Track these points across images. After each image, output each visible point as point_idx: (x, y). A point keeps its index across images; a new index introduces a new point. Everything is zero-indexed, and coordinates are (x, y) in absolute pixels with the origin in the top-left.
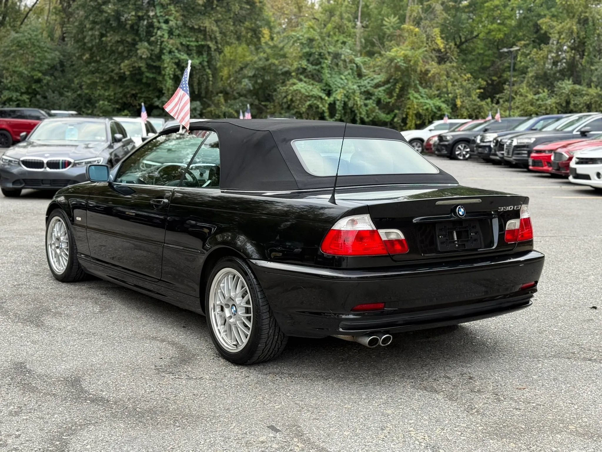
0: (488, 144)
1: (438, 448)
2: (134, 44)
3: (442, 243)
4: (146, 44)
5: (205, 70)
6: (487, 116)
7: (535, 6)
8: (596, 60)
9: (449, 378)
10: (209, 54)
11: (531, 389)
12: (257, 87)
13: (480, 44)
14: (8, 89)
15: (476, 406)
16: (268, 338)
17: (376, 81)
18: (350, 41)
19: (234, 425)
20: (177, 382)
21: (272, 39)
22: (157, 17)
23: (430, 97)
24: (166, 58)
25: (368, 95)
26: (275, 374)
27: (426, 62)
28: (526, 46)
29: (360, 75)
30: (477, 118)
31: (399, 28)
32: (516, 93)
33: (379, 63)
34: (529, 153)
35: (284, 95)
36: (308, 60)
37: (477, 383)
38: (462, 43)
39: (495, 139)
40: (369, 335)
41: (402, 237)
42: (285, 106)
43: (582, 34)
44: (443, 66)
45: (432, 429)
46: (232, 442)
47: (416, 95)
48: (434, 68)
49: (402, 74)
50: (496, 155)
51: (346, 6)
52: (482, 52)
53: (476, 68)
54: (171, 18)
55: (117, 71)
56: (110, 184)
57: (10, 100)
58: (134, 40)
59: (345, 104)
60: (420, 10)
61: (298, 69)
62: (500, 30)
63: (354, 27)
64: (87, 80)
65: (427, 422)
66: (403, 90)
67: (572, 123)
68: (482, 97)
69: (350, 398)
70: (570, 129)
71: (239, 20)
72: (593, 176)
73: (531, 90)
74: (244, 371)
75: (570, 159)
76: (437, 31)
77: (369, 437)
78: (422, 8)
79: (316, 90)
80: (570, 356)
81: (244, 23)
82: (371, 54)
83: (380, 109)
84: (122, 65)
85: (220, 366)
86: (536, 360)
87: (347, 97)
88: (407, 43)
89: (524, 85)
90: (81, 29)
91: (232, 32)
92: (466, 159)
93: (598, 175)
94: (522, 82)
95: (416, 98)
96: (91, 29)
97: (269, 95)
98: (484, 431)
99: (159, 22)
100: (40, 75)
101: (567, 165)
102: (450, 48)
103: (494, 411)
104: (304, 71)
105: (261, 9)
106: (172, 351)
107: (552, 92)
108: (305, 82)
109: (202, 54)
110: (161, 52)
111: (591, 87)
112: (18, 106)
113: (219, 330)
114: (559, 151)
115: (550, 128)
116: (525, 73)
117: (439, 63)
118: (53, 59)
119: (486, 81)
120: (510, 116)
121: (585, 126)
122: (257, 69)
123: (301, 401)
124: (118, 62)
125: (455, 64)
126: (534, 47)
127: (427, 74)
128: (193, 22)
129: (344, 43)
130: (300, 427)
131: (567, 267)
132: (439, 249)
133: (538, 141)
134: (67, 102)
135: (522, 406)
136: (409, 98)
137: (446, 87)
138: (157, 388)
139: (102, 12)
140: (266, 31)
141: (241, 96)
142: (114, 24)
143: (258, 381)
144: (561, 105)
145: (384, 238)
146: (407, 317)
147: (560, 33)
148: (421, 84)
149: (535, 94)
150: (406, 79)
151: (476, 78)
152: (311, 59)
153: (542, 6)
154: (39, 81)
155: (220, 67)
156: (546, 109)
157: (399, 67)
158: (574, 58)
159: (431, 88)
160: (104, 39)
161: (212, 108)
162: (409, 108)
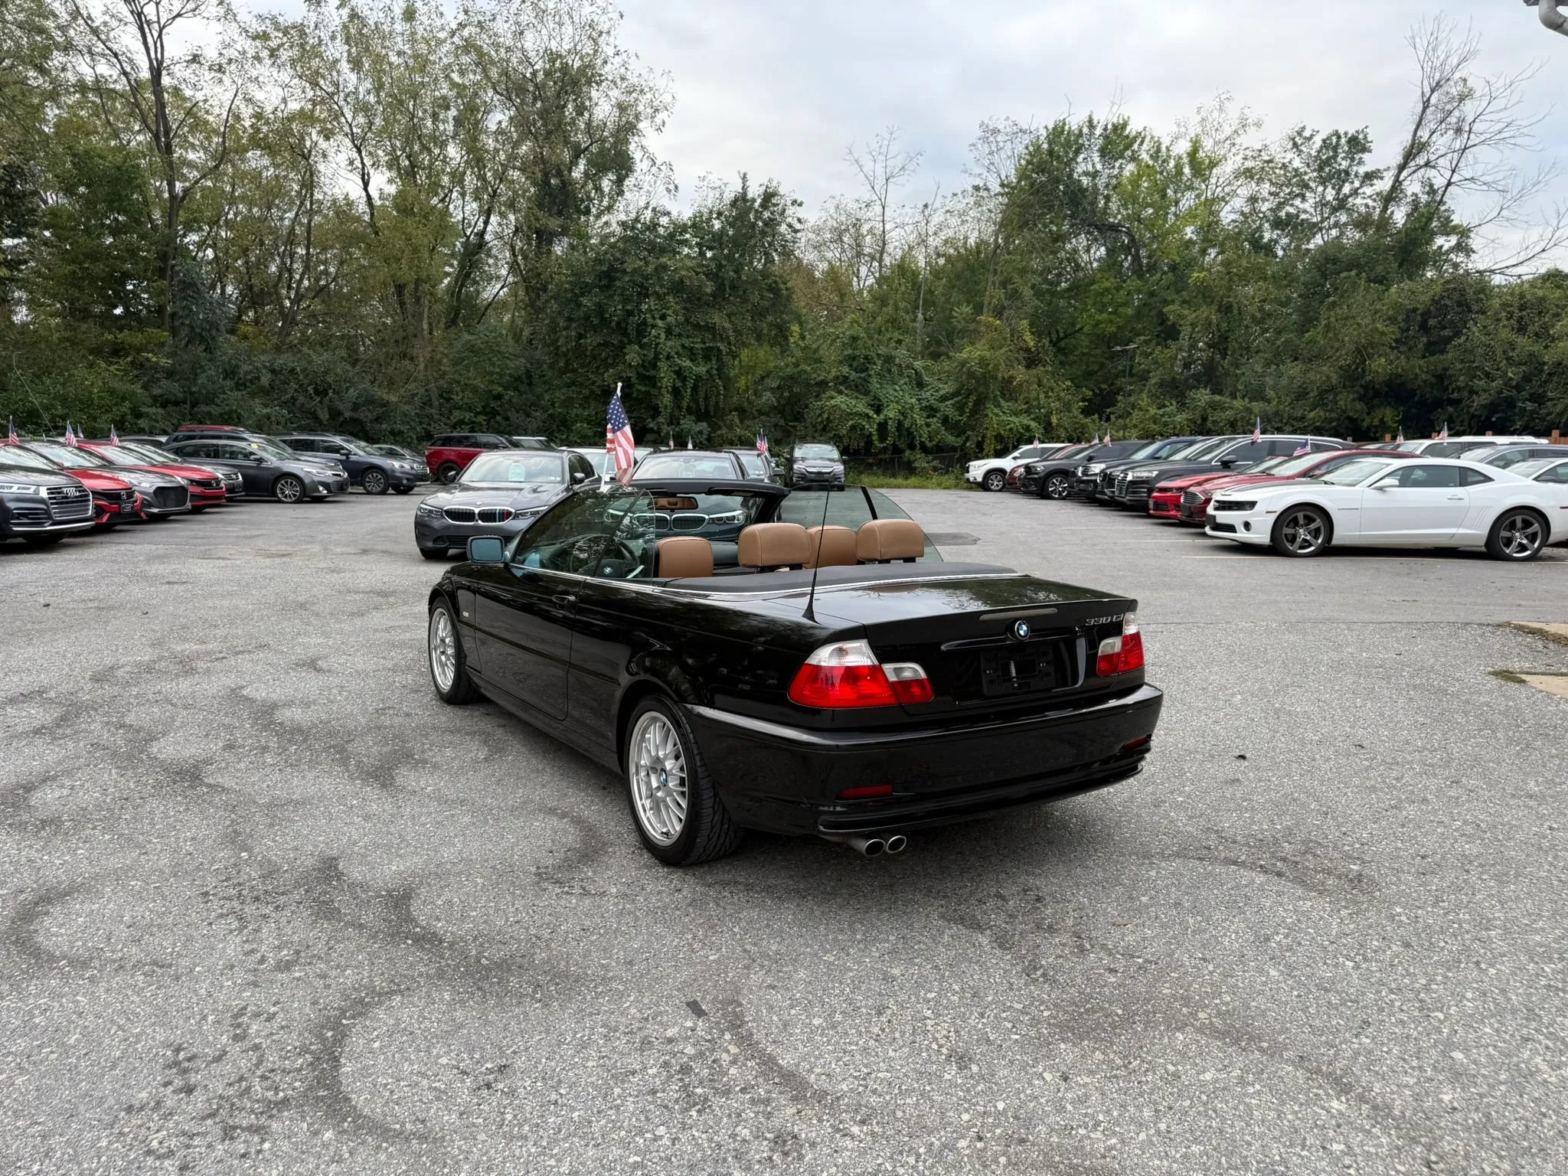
0: (1093, 478)
1: (970, 1059)
2: (622, 347)
3: (991, 682)
4: (637, 347)
5: (714, 380)
6: (1094, 438)
7: (1159, 288)
8: (1243, 360)
9: (1003, 898)
10: (719, 359)
11: (1136, 925)
12: (782, 402)
13: (1085, 341)
14: (460, 408)
15: (1043, 963)
16: (712, 828)
17: (942, 393)
18: (907, 339)
19: (632, 998)
20: (563, 902)
21: (803, 338)
22: (651, 310)
23: (1016, 414)
24: (663, 365)
25: (931, 411)
26: (725, 884)
27: (1010, 365)
28: (1146, 342)
29: (921, 385)
30: (1079, 441)
31: (974, 320)
32: (1133, 407)
33: (946, 368)
34: (1150, 491)
35: (818, 412)
36: (851, 366)
37: (1049, 911)
38: (1059, 339)
39: (1102, 471)
40: (868, 837)
41: (922, 674)
42: (819, 427)
43: (1224, 325)
44: (1034, 372)
45: (964, 1014)
46: (619, 1038)
47: (996, 411)
48: (1020, 374)
49: (977, 382)
50: (1104, 493)
51: (903, 293)
52: (1086, 351)
53: (1079, 373)
54: (670, 312)
55: (599, 383)
56: (506, 565)
57: (461, 422)
58: (621, 342)
59: (900, 424)
60: (1003, 296)
61: (837, 377)
62: (1111, 322)
63: (914, 320)
64: (560, 395)
65: (956, 998)
66: (980, 402)
67: (1210, 450)
68: (1086, 412)
69: (835, 940)
70: (1207, 458)
71: (759, 314)
72: (1240, 527)
73: (1154, 402)
74: (676, 877)
75: (1208, 501)
76: (1025, 323)
77: (854, 1031)
78: (1005, 293)
79: (861, 406)
80: (1205, 854)
81: (765, 317)
82: (935, 356)
83: (946, 430)
84: (606, 375)
85: (639, 869)
86: (1147, 861)
87: (903, 414)
88: (984, 341)
89: (1144, 396)
90: (554, 328)
91: (750, 329)
92: (1064, 499)
93: (1247, 526)
94: (1142, 391)
95: (997, 415)
96: (566, 328)
97: (799, 413)
98: (1052, 1021)
99: (654, 318)
100: (500, 389)
101: (1202, 510)
102: (1043, 347)
103: (1072, 975)
104: (845, 380)
105: (789, 298)
106: (571, 837)
107: (1182, 406)
108: (847, 395)
109: (711, 360)
110: (656, 358)
111: (1236, 398)
112: (472, 430)
113: (643, 806)
114: (1192, 489)
115: (1178, 457)
116: (1146, 380)
117: (1028, 367)
118: (518, 368)
119: (1093, 390)
120: (1124, 438)
121: (1228, 454)
122: (783, 378)
123: (755, 944)
124: (601, 371)
125: (1050, 369)
126: (1158, 344)
127: (1012, 382)
128: (700, 318)
129: (899, 342)
130: (740, 1005)
131: (1201, 679)
132: (985, 692)
133: (1163, 475)
134: (535, 426)
135: (1120, 964)
136: (987, 415)
137: (1037, 399)
138: (528, 913)
139: (579, 305)
140: (795, 328)
141: (763, 414)
142: (596, 321)
143: (694, 900)
144: (1195, 423)
145: (892, 678)
146: (931, 806)
147: (1193, 325)
148: (1003, 395)
149: (1159, 408)
150: (982, 389)
151: (1078, 386)
152: (855, 364)
153: (1168, 288)
154: (499, 397)
155: (736, 376)
156: (1175, 428)
157: (973, 373)
158: (1212, 357)
159: (1016, 401)
160: (582, 341)
161: (724, 431)
162: (987, 429)
